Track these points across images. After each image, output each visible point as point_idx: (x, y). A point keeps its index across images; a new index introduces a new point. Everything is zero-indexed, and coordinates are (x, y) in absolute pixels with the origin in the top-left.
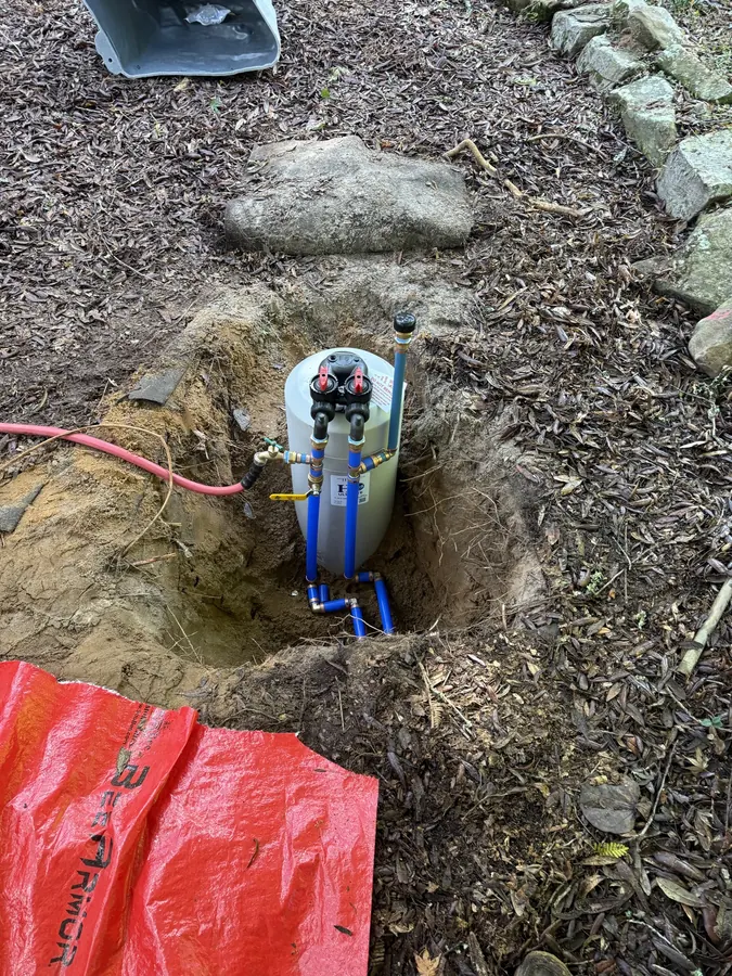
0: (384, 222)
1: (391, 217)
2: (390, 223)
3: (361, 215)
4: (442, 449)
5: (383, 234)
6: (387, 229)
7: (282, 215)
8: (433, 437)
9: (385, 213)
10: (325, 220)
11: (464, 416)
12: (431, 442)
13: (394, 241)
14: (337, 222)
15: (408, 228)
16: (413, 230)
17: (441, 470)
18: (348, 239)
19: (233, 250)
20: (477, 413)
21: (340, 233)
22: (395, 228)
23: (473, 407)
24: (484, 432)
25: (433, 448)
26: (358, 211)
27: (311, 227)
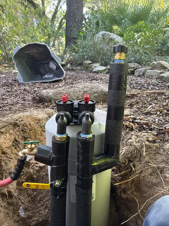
0: (95, 93)
1: (97, 91)
2: (97, 93)
3: (87, 91)
4: (137, 164)
5: (95, 96)
6: (96, 95)
7: (59, 92)
8: (131, 157)
9: (95, 90)
10: (74, 93)
11: (147, 143)
12: (130, 161)
13: (99, 99)
14: (78, 93)
15: (104, 94)
16: (106, 95)
17: (139, 177)
18: (82, 98)
19: (41, 103)
20: (154, 142)
21: (79, 96)
22: (99, 94)
23: (150, 139)
24: (162, 150)
25: (131, 164)
26: (86, 90)
27: (69, 95)
